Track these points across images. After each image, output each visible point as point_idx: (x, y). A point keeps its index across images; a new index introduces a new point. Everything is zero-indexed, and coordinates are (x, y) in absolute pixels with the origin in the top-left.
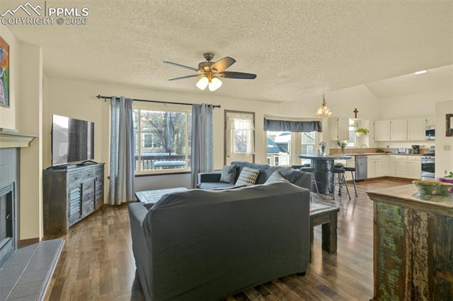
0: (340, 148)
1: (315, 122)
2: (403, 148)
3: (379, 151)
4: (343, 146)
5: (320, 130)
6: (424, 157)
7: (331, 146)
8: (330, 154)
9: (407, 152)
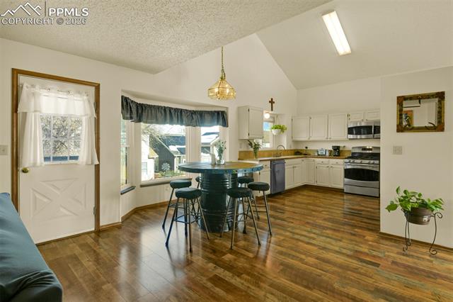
0: (252, 149)
1: (218, 112)
2: (322, 149)
3: (298, 153)
4: (256, 147)
5: (225, 124)
6: (347, 160)
7: (241, 148)
8: (239, 159)
9: (328, 154)
